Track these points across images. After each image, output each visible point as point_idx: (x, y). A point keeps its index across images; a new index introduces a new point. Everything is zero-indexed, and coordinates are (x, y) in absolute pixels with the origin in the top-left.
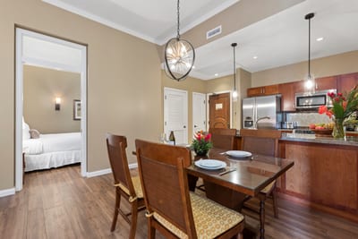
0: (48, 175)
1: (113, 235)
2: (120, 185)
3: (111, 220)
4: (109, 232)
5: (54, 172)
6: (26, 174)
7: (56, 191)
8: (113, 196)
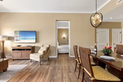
0: (62, 55)
1: (75, 72)
2: (77, 59)
3: (75, 69)
4: (74, 72)
5: (63, 54)
6: (58, 54)
7: (63, 59)
8: (75, 63)
